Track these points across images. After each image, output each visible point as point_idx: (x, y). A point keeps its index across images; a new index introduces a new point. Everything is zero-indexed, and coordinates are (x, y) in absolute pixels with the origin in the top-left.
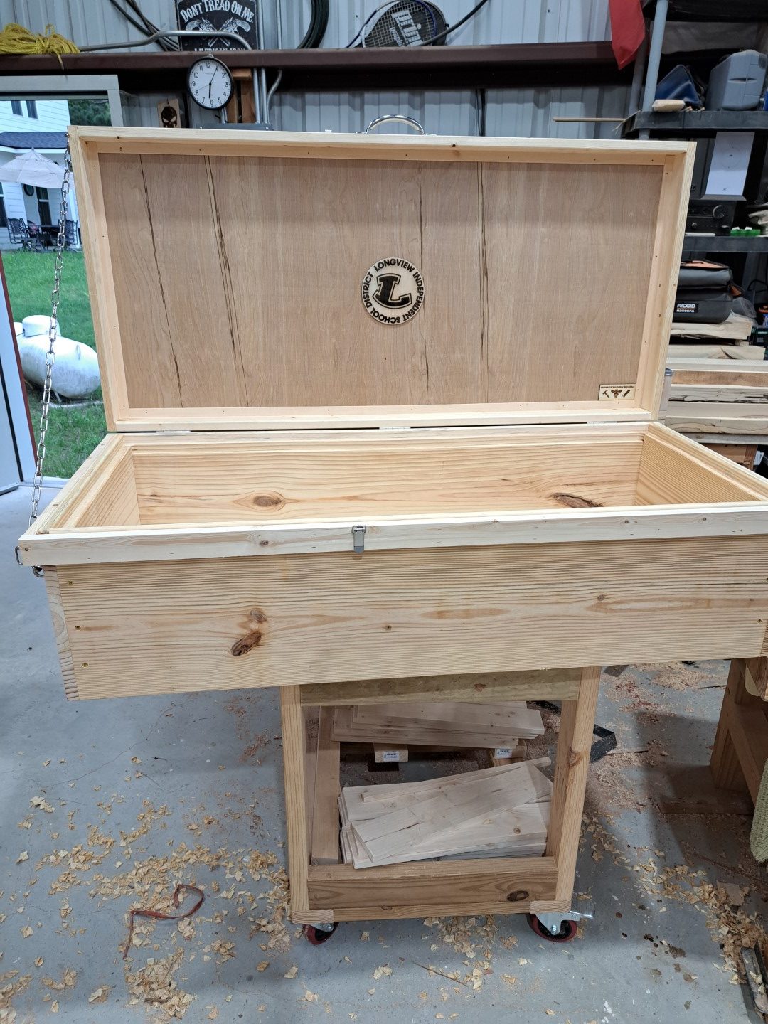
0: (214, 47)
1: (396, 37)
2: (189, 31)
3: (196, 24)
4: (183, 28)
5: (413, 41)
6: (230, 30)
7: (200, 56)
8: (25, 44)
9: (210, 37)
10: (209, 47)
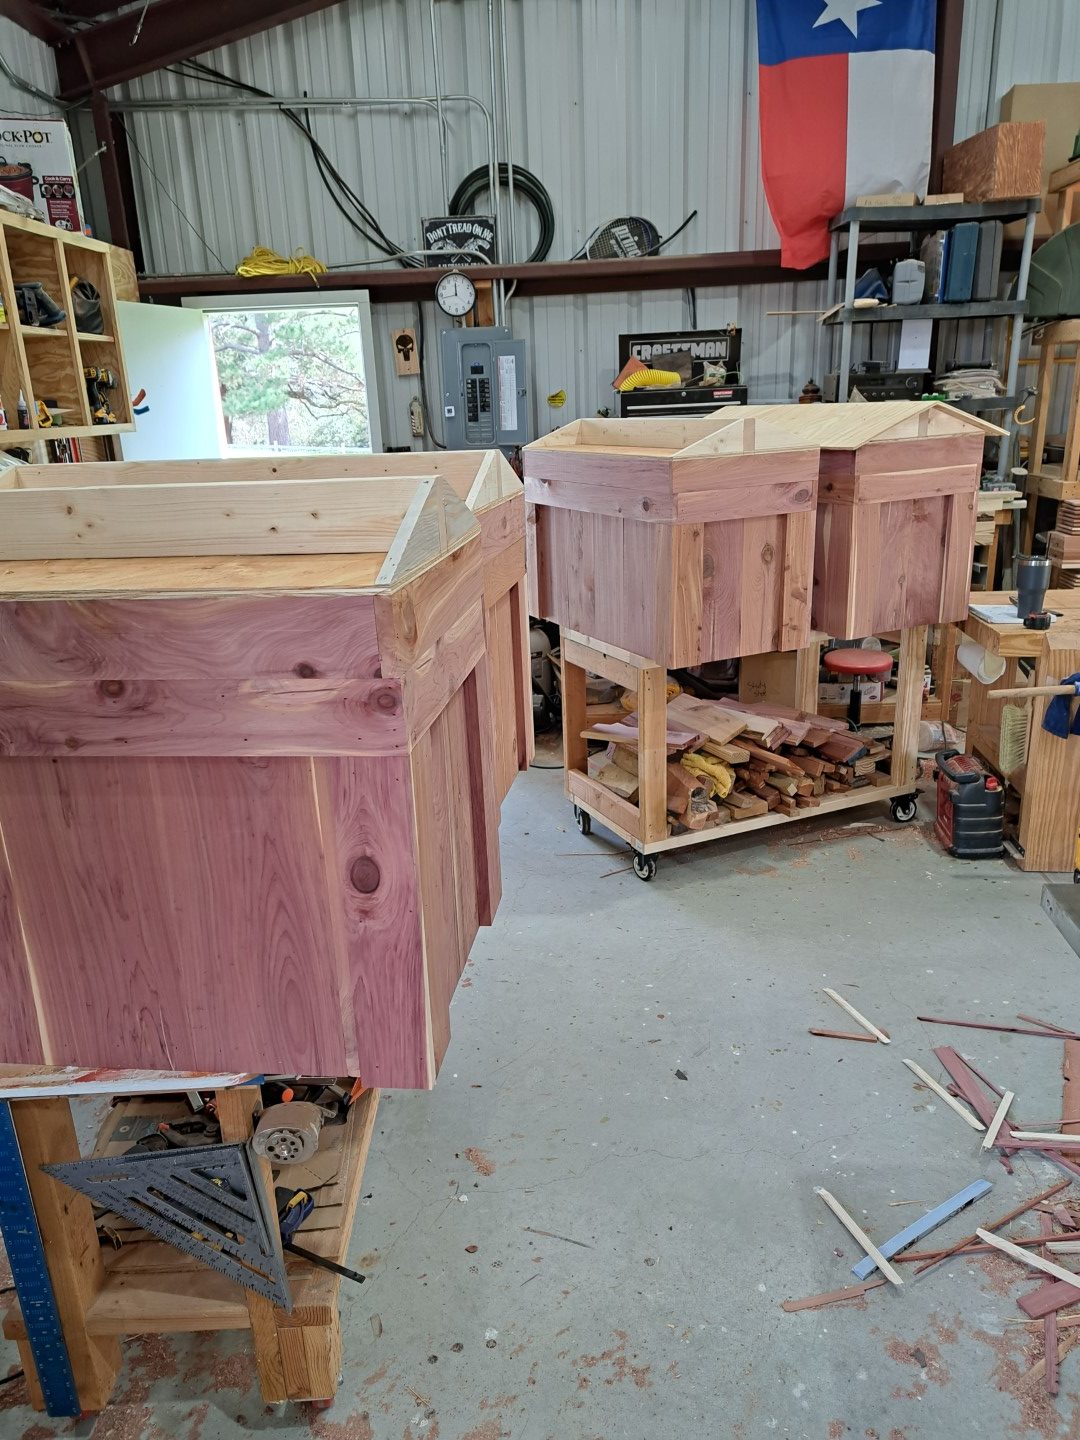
0: (457, 262)
1: (616, 248)
2: (434, 251)
3: (440, 244)
4: (429, 248)
5: (631, 252)
6: (471, 248)
7: (446, 271)
8: (280, 266)
9: (453, 255)
10: (453, 263)
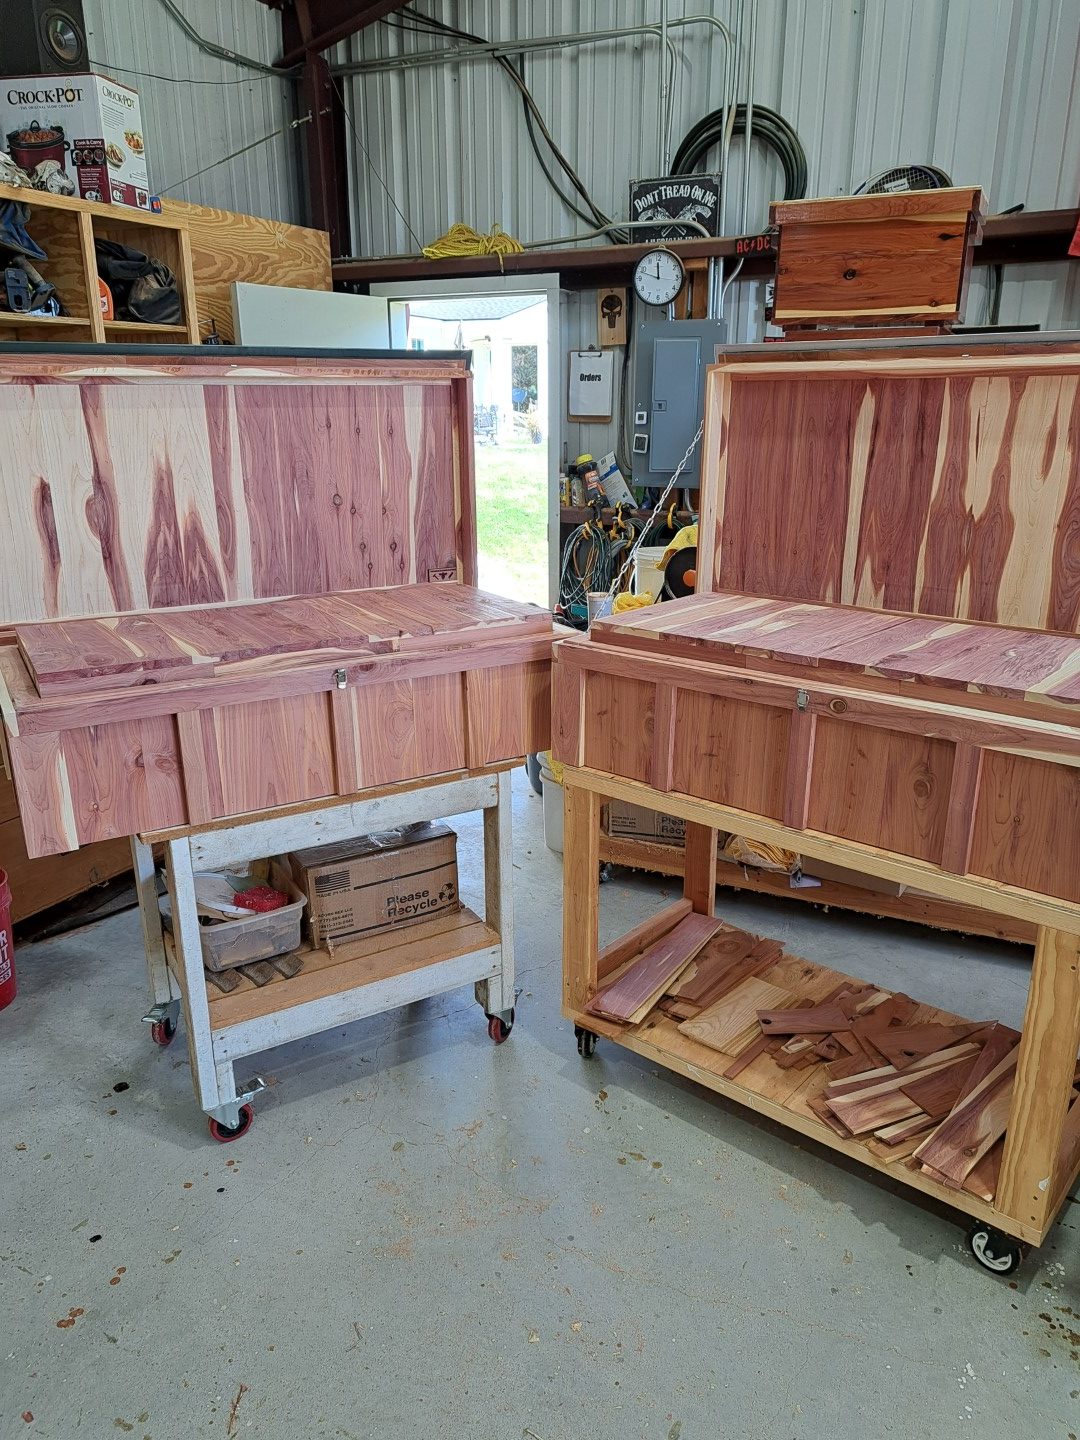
0: (667, 236)
2: (642, 222)
3: (650, 213)
4: (636, 219)
6: (688, 218)
7: (651, 248)
8: (470, 245)
9: (663, 227)
10: (661, 237)
